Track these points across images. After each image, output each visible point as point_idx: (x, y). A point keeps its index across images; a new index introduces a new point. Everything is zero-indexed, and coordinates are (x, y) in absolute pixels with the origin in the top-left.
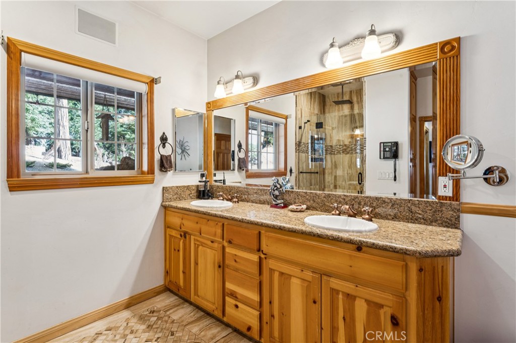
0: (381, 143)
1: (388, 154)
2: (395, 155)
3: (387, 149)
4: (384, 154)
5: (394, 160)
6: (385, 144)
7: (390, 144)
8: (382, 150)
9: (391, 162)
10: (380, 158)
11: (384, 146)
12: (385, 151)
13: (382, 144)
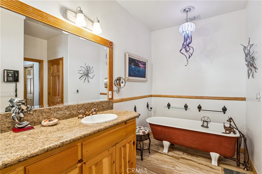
0: (4, 70)
1: (11, 79)
2: (16, 80)
3: (10, 75)
4: (7, 79)
5: (15, 83)
6: (8, 71)
7: (12, 72)
8: (6, 75)
9: (13, 84)
10: (4, 81)
11: (7, 72)
12: (8, 76)
13: (6, 71)
